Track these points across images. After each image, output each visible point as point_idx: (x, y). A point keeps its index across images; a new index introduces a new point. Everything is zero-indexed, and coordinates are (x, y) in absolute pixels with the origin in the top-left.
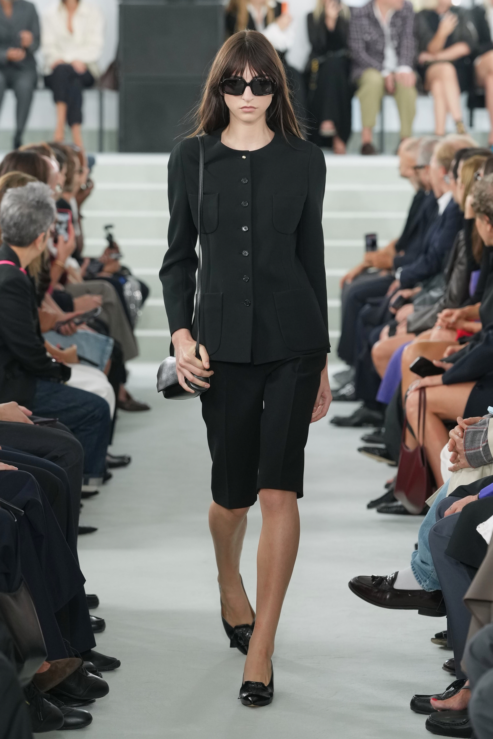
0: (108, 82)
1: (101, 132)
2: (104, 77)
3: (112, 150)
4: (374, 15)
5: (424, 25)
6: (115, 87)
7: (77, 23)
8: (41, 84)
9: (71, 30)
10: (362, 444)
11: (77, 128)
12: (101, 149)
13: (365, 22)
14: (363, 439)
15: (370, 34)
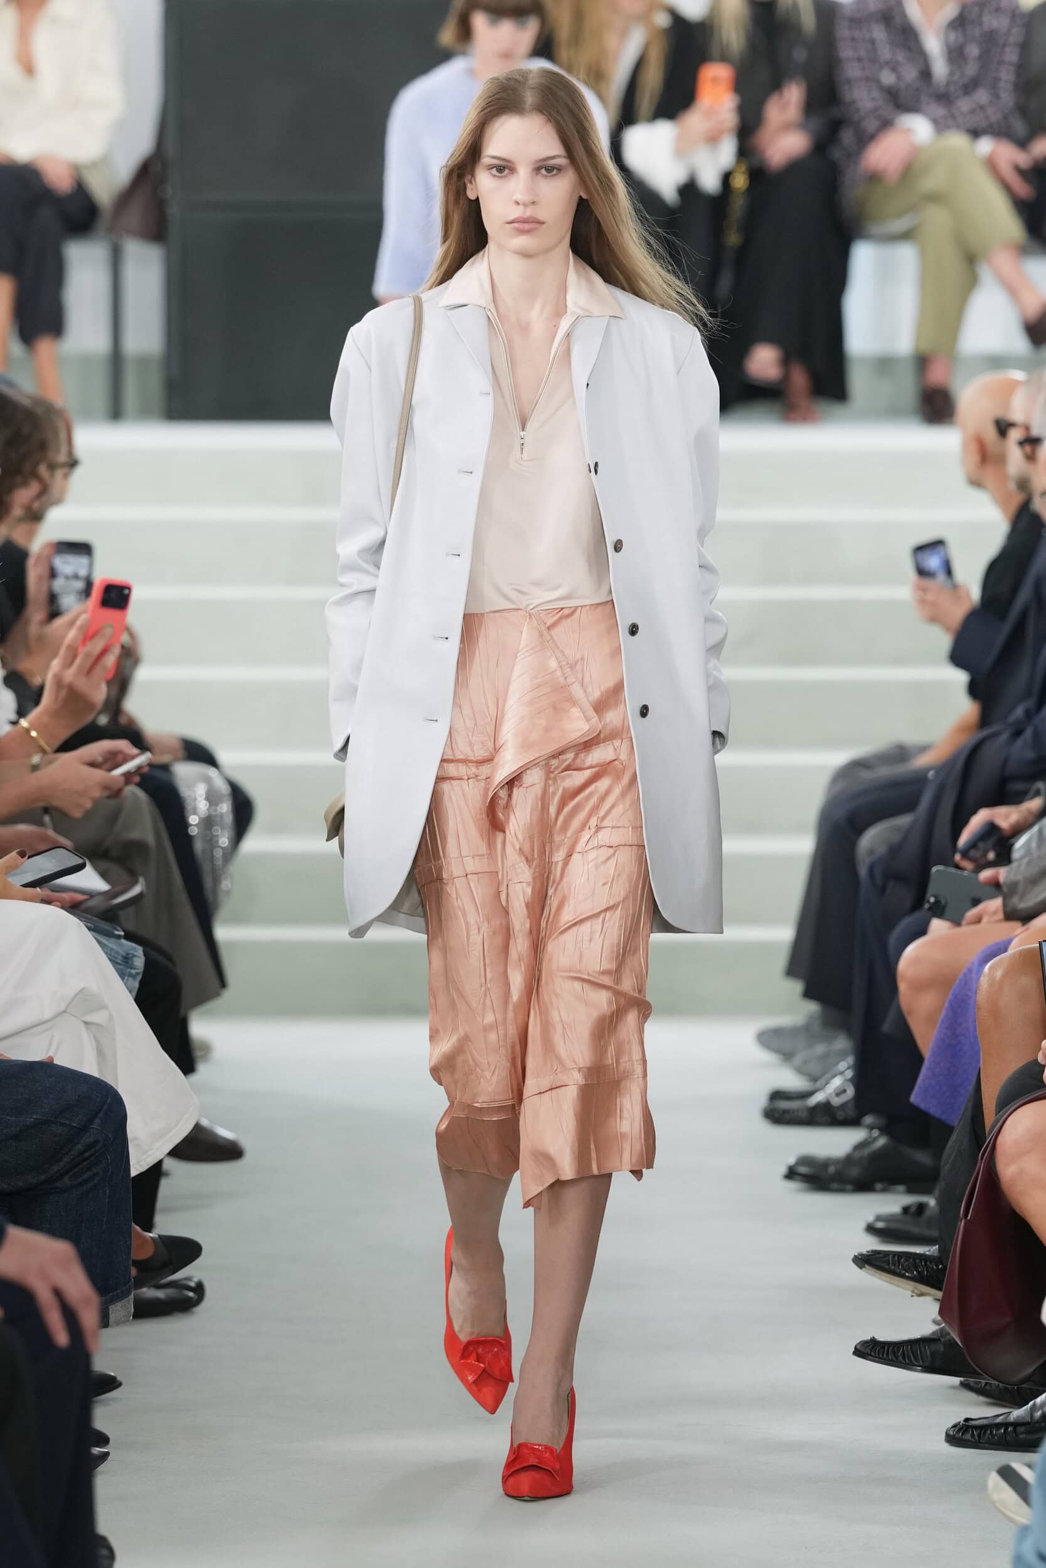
0: (135, 215)
1: (116, 359)
2: (126, 198)
3: (145, 414)
4: (904, 15)
6: (157, 231)
10: (871, 1244)
11: (45, 346)
12: (116, 411)
13: (879, 33)
14: (871, 1229)
15: (894, 68)
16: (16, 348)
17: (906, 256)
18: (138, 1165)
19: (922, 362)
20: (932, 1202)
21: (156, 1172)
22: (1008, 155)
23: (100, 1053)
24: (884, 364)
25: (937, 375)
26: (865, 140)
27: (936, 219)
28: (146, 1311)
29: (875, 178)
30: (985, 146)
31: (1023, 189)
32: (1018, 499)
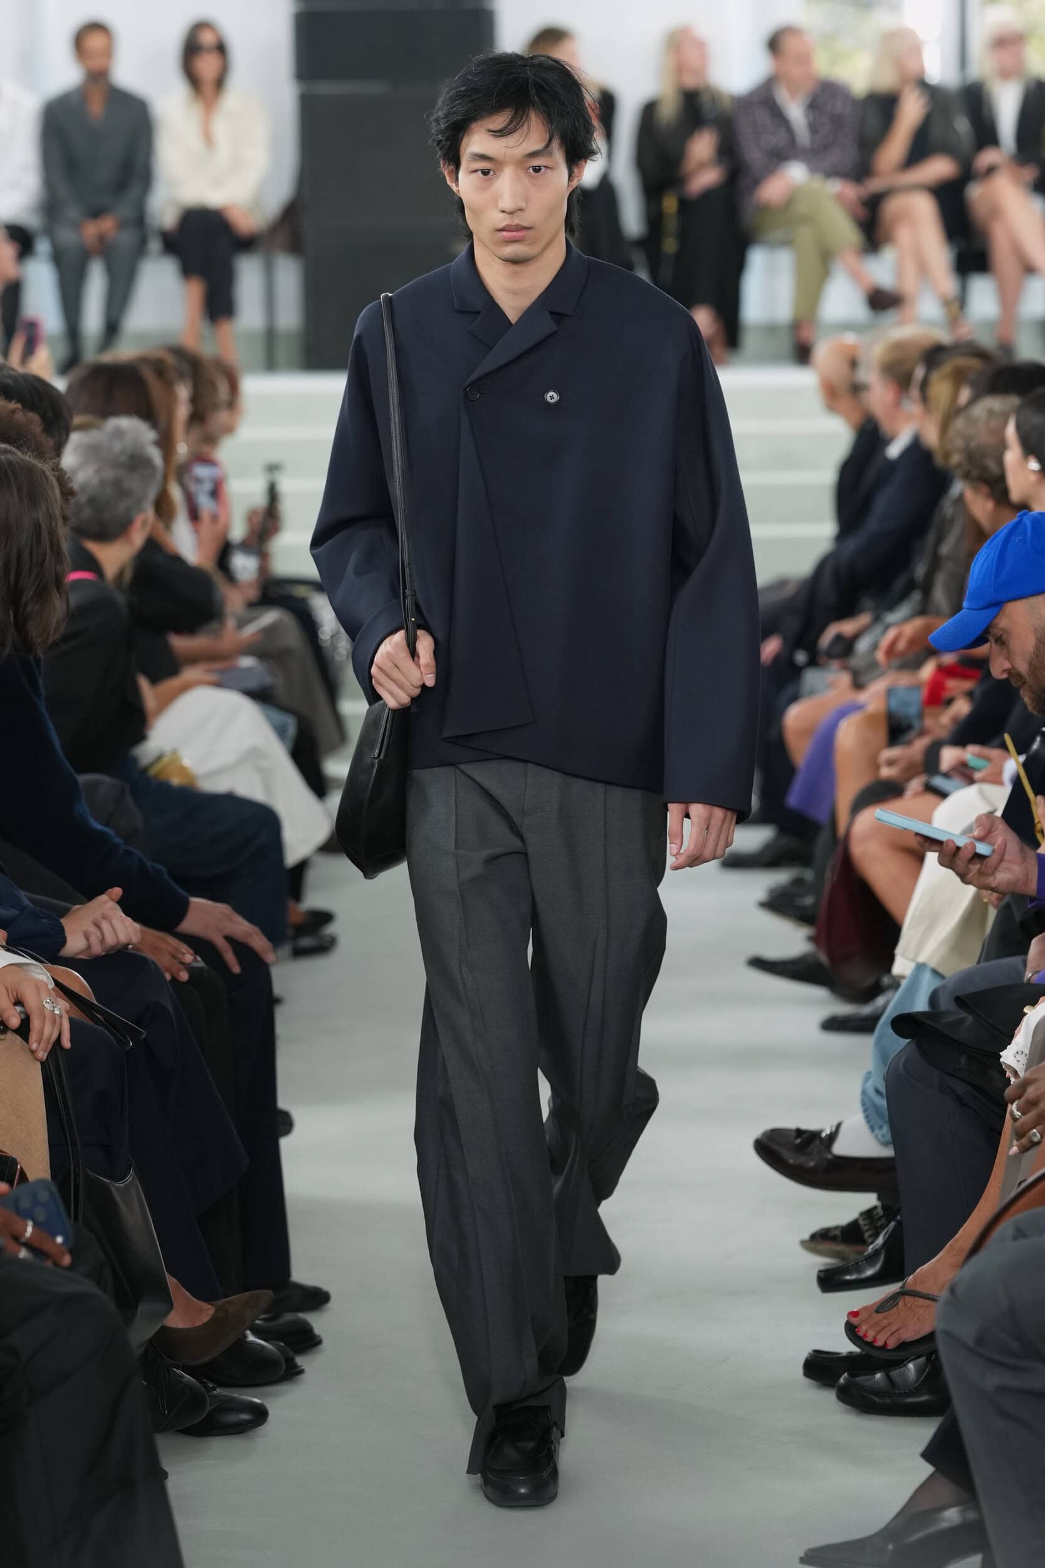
0: (280, 239)
1: (270, 335)
2: (275, 228)
3: (291, 368)
5: (873, 120)
6: (295, 247)
7: (221, 127)
8: (155, 245)
9: (208, 138)
11: (225, 326)
12: (271, 365)
13: (760, 115)
15: (775, 134)
16: (203, 327)
17: (784, 259)
18: (292, 857)
19: (796, 326)
20: (809, 875)
21: (302, 866)
22: (850, 191)
23: (267, 788)
24: (771, 329)
25: (805, 334)
26: (757, 182)
27: (805, 234)
28: (299, 953)
29: (765, 209)
30: (835, 186)
31: (862, 212)
32: (857, 417)
